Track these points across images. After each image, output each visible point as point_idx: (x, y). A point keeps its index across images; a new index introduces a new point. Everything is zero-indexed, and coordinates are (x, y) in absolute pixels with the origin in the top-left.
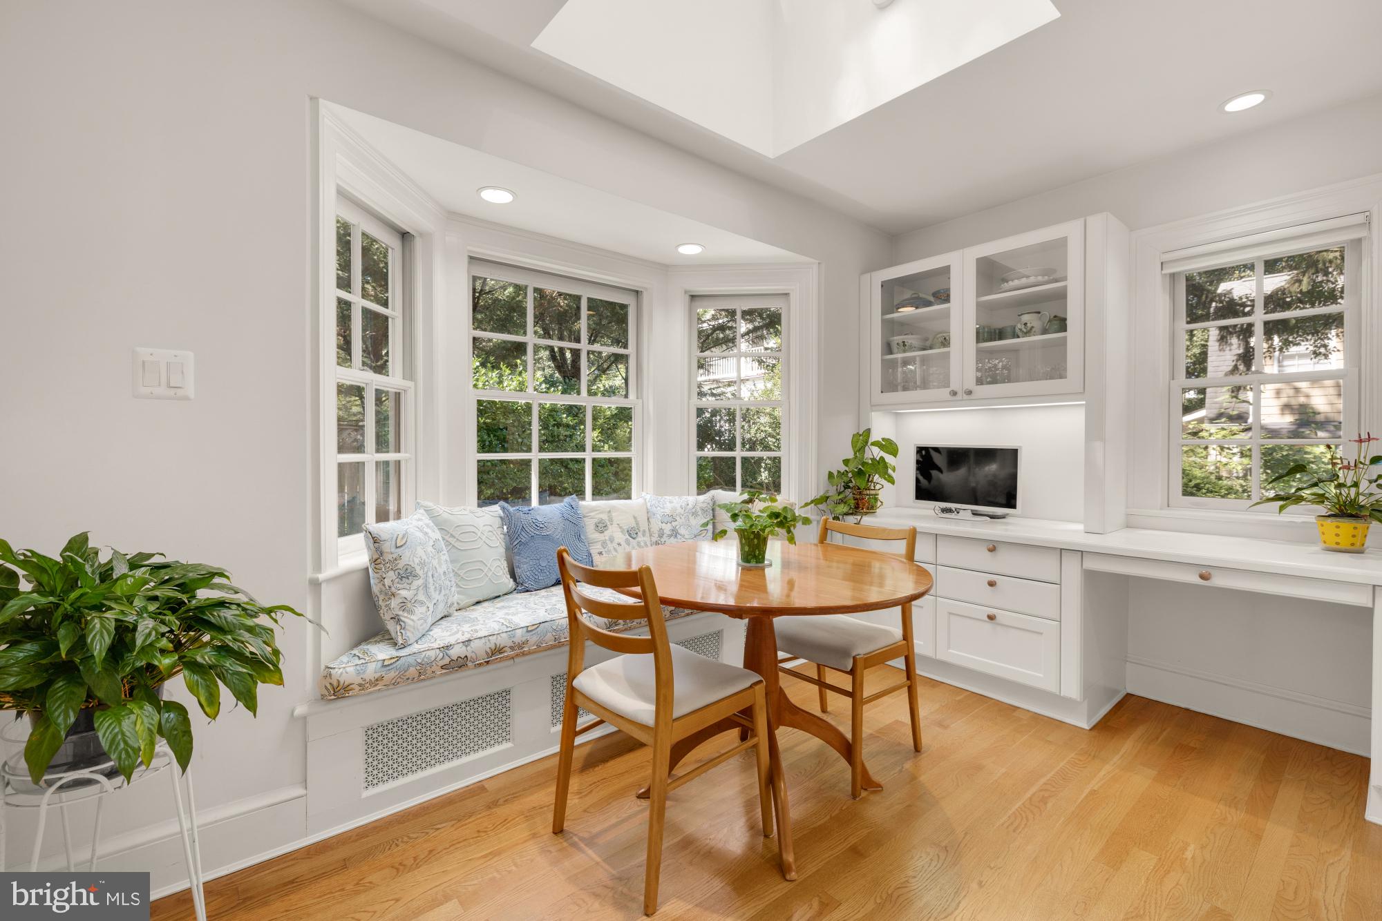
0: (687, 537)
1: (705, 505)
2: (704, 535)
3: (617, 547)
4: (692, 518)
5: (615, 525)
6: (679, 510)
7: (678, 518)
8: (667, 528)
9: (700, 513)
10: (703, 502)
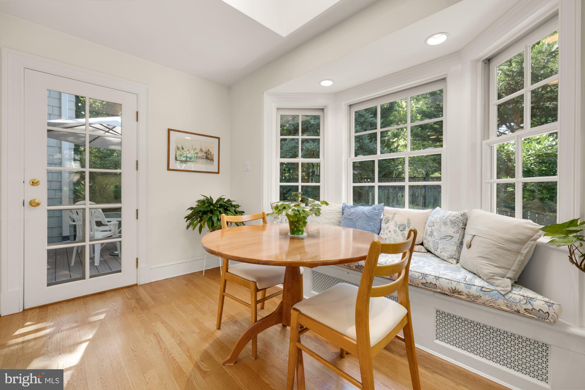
0: (436, 238)
1: (453, 219)
2: (447, 239)
3: (388, 232)
4: (442, 226)
5: (393, 221)
6: (438, 220)
7: (435, 225)
8: (429, 229)
9: (449, 223)
10: (454, 216)
